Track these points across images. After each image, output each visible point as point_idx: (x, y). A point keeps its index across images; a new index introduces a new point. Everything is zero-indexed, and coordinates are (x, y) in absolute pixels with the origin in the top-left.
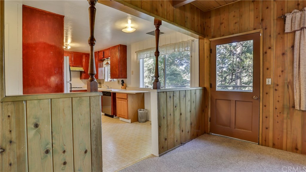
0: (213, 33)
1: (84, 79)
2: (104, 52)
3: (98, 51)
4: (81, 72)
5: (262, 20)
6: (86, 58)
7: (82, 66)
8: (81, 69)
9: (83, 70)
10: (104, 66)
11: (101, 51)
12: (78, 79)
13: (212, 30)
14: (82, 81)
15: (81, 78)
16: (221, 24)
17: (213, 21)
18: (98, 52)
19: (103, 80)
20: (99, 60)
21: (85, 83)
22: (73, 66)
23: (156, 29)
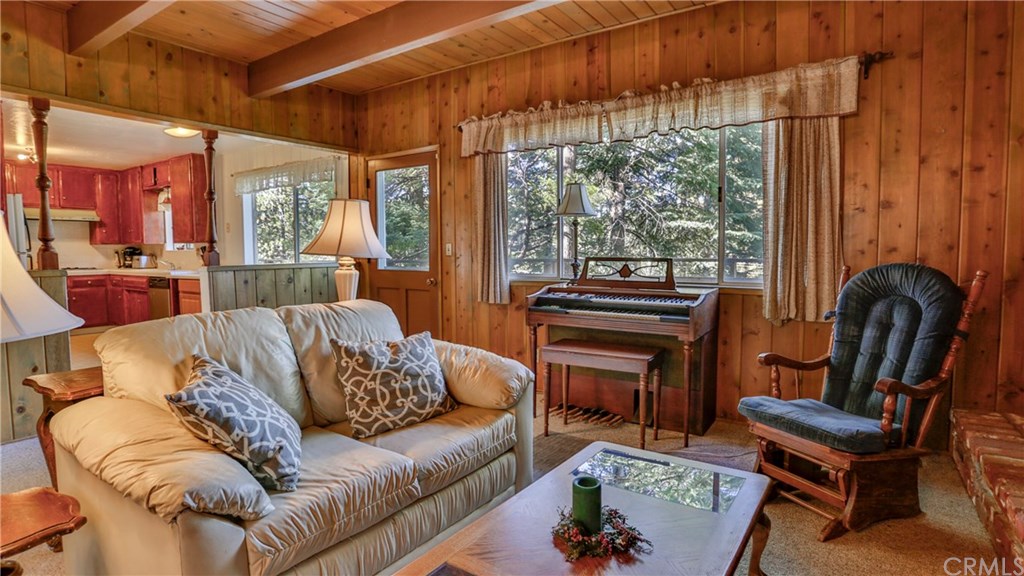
0: (370, 145)
1: (103, 243)
2: (155, 170)
3: (139, 165)
4: (93, 225)
5: (440, 127)
6: (108, 183)
7: (94, 207)
8: (92, 215)
9: (97, 219)
10: (161, 207)
11: (148, 166)
12: (86, 245)
13: (370, 137)
14: (96, 248)
15: (92, 239)
16: (384, 125)
17: (371, 118)
18: (142, 167)
19: (162, 247)
20: (144, 191)
21: (107, 256)
22: (63, 208)
23: (206, 146)
